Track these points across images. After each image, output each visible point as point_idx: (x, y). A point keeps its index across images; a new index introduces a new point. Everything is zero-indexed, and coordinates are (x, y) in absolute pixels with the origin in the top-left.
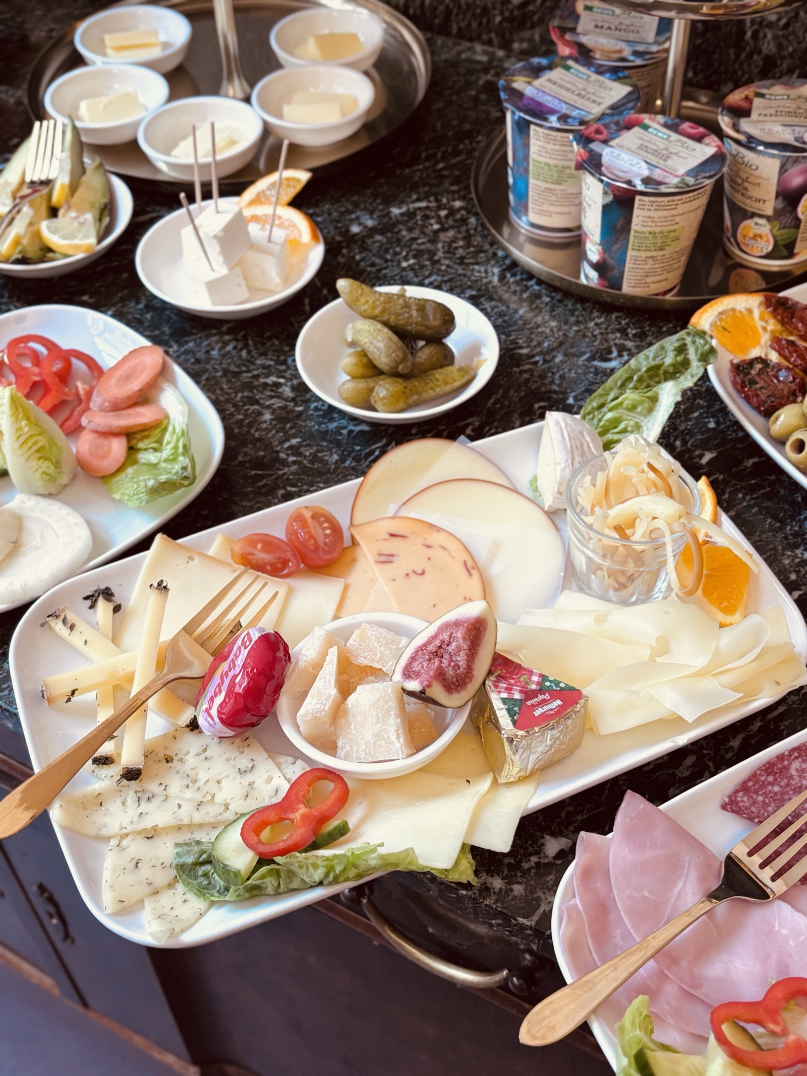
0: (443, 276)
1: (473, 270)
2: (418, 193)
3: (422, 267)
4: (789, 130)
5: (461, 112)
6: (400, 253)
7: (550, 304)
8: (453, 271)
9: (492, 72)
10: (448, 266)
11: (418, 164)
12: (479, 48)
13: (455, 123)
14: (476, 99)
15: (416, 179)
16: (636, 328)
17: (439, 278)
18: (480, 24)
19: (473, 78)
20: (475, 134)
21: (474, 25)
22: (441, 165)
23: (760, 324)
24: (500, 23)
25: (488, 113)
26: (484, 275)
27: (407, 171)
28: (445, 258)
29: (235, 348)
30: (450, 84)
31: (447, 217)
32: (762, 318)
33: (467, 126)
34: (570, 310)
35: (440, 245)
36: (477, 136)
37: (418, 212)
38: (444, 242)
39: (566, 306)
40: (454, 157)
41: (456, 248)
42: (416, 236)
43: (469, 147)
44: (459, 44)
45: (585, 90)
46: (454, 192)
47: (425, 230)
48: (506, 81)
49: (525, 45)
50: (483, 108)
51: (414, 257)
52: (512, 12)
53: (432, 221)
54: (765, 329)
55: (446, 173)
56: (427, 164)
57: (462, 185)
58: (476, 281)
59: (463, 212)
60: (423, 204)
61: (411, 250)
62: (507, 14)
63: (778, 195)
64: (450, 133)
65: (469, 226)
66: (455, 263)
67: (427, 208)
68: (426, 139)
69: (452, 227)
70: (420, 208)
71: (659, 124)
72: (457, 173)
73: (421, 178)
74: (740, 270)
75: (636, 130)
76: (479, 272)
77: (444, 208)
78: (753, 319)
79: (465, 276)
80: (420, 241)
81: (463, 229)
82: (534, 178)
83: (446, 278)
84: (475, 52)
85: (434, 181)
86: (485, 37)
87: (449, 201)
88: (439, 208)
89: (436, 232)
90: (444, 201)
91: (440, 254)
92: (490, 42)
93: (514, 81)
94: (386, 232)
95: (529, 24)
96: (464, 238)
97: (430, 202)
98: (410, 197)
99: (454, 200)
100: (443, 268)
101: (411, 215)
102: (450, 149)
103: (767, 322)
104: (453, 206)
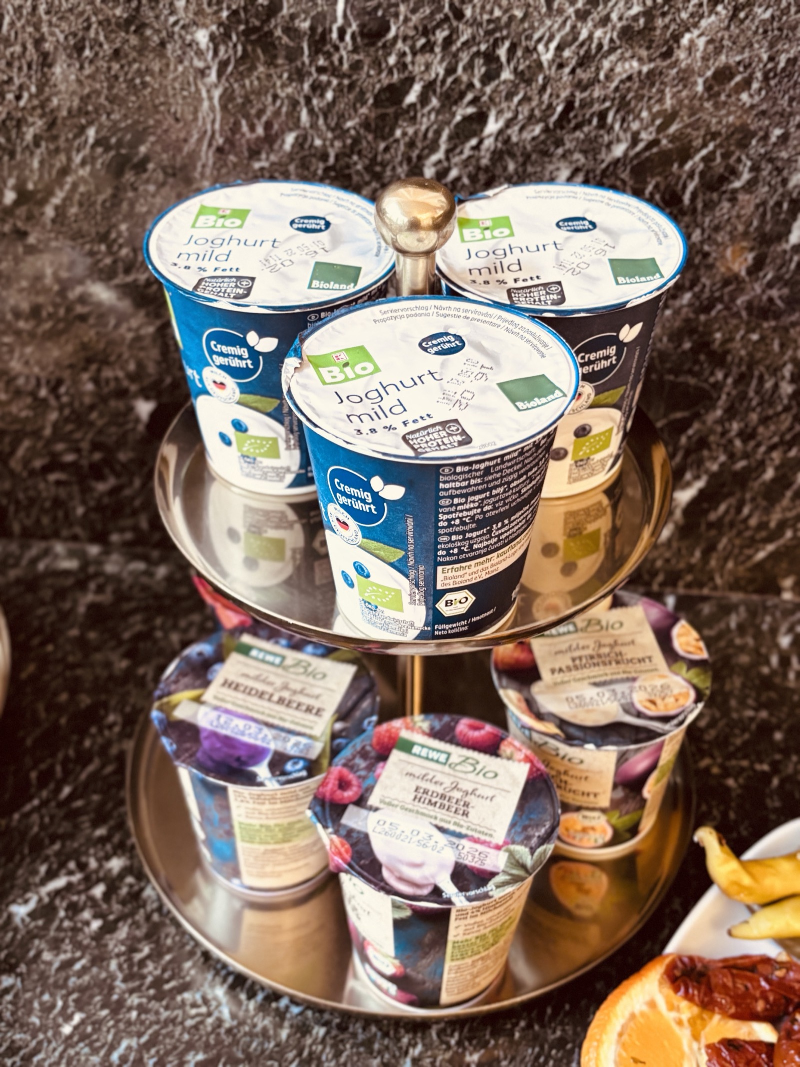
0: (140, 1035)
1: (183, 1003)
2: (46, 859)
3: (98, 1025)
4: (606, 692)
5: (68, 674)
6: (54, 1006)
7: (329, 1042)
8: (152, 1017)
9: (93, 586)
10: (142, 1009)
11: (30, 799)
12: (60, 548)
13: (64, 697)
14: (82, 642)
15: (36, 829)
16: (476, 1050)
17: (134, 1043)
18: (55, 520)
19: (67, 605)
20: (102, 712)
21: (46, 520)
22: (67, 791)
23: (671, 1016)
24: (86, 515)
25: (108, 665)
26: (204, 1010)
27: (16, 816)
28: (132, 992)
30: (36, 623)
31: (107, 896)
32: (672, 1007)
33: (85, 700)
34: (362, 1044)
35: (114, 965)
36: (107, 715)
37: (58, 902)
38: (118, 956)
39: (354, 1035)
40: (85, 765)
41: (142, 963)
42: (69, 956)
43: (100, 740)
44: (29, 547)
45: (286, 687)
46: (103, 840)
47: (80, 937)
48: (161, 709)
49: (129, 536)
50: (98, 657)
51: (80, 1006)
52: (99, 500)
53: (87, 915)
54: (680, 1023)
55: (79, 803)
56: (45, 794)
57: (112, 823)
58: (196, 1027)
59: (130, 880)
60: (60, 883)
61: (70, 994)
62: (92, 503)
63: (615, 786)
64: (63, 721)
65: (149, 908)
66: (150, 999)
67: (69, 887)
68: (29, 742)
69: (122, 918)
70: (58, 893)
71: (424, 733)
72: (96, 798)
73: (43, 827)
74: (563, 864)
75: (396, 755)
76: (194, 1005)
77: (99, 881)
78: (660, 1014)
79: (173, 1021)
80: (78, 966)
81: (140, 916)
82: (243, 841)
83: (144, 1039)
84: (57, 557)
85: (65, 827)
86: (65, 533)
87: (100, 861)
88: (89, 882)
89: (98, 937)
90: (93, 864)
91: (120, 986)
92: (75, 538)
93: (175, 706)
94: (17, 965)
95: (128, 510)
96: (148, 937)
97: (71, 873)
98: (35, 872)
99: (108, 858)
100: (134, 1015)
101: (46, 911)
102: (72, 753)
103: (678, 1010)
104: (110, 871)
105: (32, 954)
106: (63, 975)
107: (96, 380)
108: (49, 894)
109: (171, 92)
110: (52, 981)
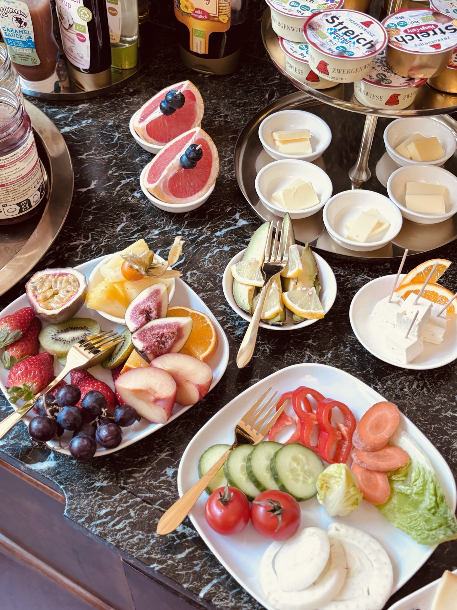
29: (418, 386)
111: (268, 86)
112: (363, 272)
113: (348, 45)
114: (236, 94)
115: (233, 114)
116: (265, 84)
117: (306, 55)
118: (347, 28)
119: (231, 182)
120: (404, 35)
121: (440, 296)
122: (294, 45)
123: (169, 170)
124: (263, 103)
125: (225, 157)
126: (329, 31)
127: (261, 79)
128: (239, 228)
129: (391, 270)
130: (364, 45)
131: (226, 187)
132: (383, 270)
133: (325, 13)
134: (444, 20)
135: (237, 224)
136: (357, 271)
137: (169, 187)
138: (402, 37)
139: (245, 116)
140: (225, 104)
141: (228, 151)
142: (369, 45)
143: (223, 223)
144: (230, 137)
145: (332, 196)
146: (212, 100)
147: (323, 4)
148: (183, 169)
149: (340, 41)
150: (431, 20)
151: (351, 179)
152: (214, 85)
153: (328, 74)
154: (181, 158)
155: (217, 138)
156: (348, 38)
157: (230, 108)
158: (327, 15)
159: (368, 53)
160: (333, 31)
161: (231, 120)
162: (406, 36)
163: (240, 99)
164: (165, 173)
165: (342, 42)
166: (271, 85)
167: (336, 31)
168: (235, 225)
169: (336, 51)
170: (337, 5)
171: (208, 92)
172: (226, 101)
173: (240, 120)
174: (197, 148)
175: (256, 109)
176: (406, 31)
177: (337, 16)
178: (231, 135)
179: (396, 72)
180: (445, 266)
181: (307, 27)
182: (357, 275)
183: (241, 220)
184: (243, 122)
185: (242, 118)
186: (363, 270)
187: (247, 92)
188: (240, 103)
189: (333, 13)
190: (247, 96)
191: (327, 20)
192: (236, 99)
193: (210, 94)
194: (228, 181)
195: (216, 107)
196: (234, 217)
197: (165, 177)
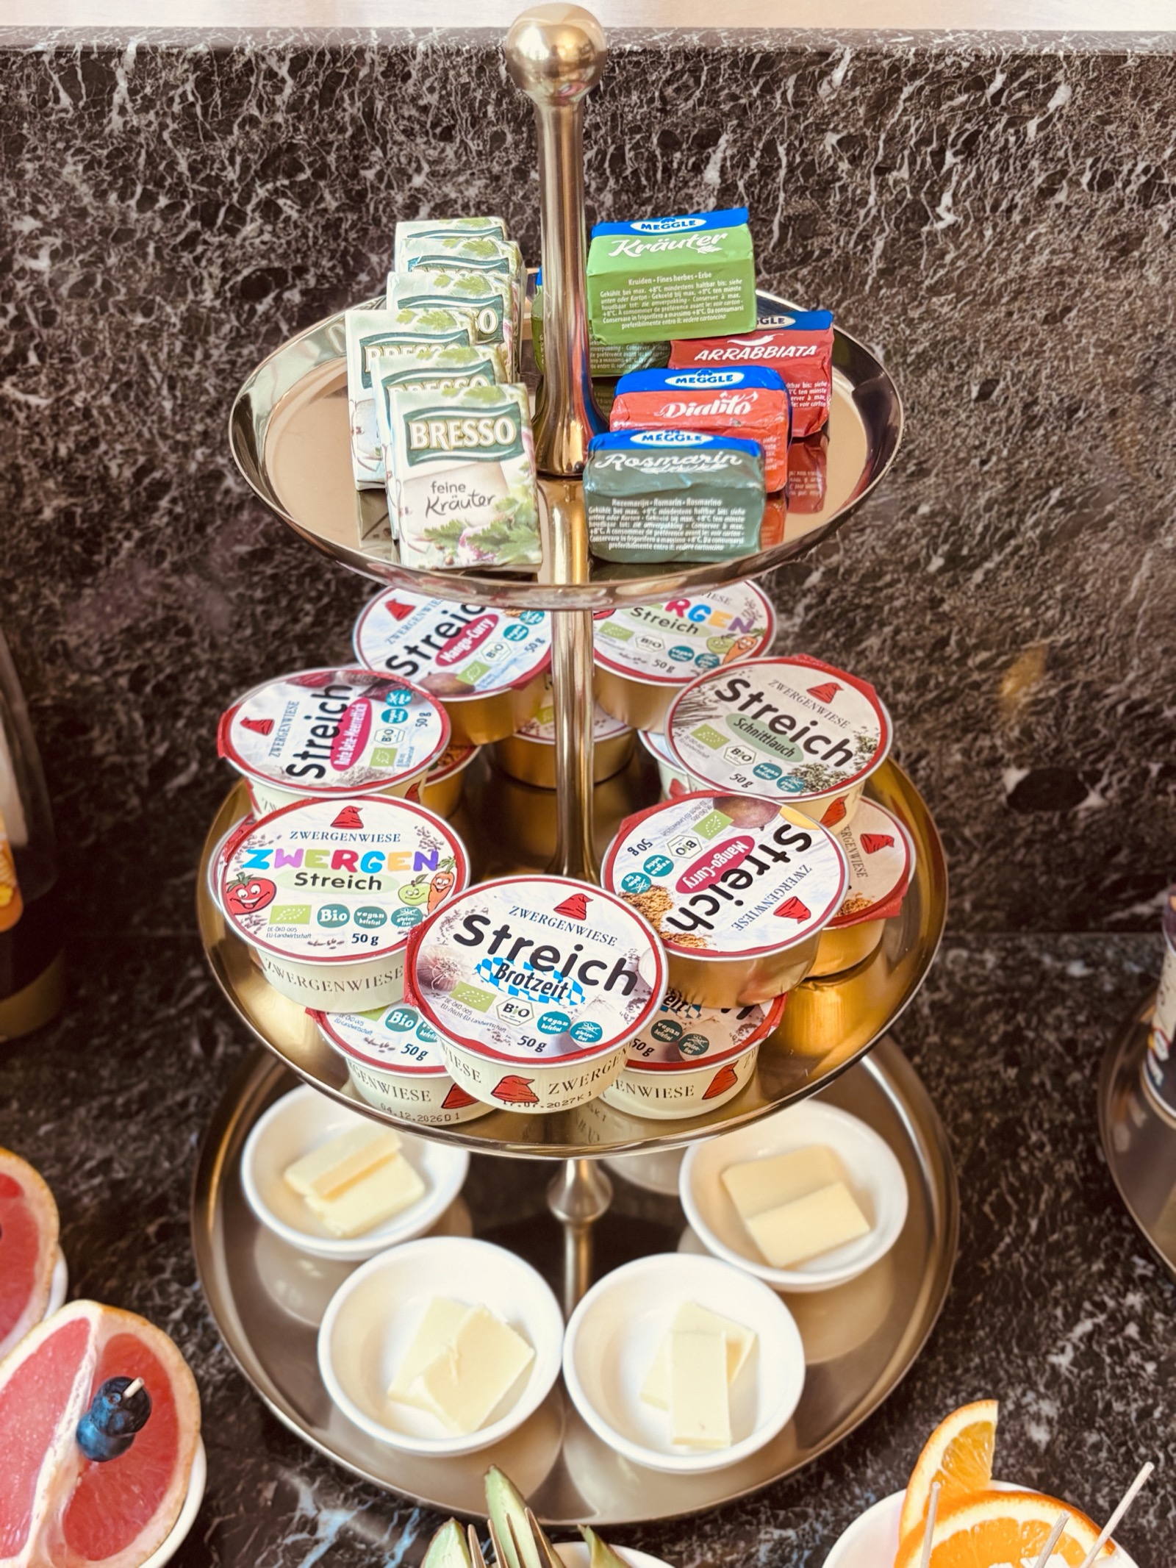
2: (1056, 1303)
5: (956, 1088)
11: (999, 1237)
14: (949, 1050)
15: (1025, 1270)
20: (1020, 1131)
22: (1033, 1223)
25: (994, 1075)
31: (1144, 1336)
33: (993, 1119)
36: (1027, 1134)
37: (1095, 1347)
40: (1037, 1193)
42: (1141, 1403)
43: (1037, 1163)
46: (1105, 1275)
47: (1142, 1383)
50: (978, 1066)
53: (1134, 1358)
55: (1055, 1237)
56: (1011, 1229)
64: (983, 1145)
67: (1098, 1330)
70: (1089, 1337)
72: (1070, 1229)
73: (1031, 1266)
80: (1157, 1414)
87: (1115, 1298)
88: (1117, 1322)
89: (1161, 1380)
90: (1109, 1302)
97: (1091, 1314)
98: (1053, 1318)
99: (1121, 1294)
101: (1088, 1359)
102: (1014, 1180)
104: (1132, 1307)
105: (1100, 1406)
106: (1146, 1424)
107: (966, 752)
108: (1081, 1339)
109: (1161, 449)
110: (1138, 1432)
111: (182, 1013)
112: (759, 1523)
113: (565, 1001)
114: (102, 1079)
115: (122, 1148)
116: (172, 1011)
117: (423, 1046)
118: (530, 943)
119: (230, 1389)
120: (684, 900)
121: (1025, 1524)
122: (368, 1023)
123: (53, 1490)
124: (195, 1073)
125: (170, 1310)
126: (485, 973)
127: (151, 999)
128: (334, 1548)
129: (827, 1475)
130: (609, 986)
131: (224, 1415)
132: (807, 1486)
133: (441, 918)
134: (755, 814)
135: (320, 1534)
136: (743, 1524)
137: (69, 1542)
138: (683, 911)
139: (162, 1142)
140: (82, 1124)
141: (168, 1282)
142: (622, 981)
143: (274, 1553)
144: (151, 1229)
145: (566, 1321)
146: (38, 1126)
147: (413, 883)
148: (96, 1464)
149: (536, 995)
150: (723, 828)
151: (561, 1214)
152: (20, 1074)
153: (536, 1101)
154: (79, 1435)
155: (114, 1254)
156: (548, 977)
157: (104, 1130)
158: (448, 920)
159: (637, 1011)
160: (495, 968)
161: (126, 1170)
162: (693, 902)
163: (122, 1089)
164: (40, 1506)
165: (544, 1000)
166: (192, 1009)
167: (504, 968)
168: (317, 1542)
169: (548, 1039)
170: (454, 870)
171: (15, 1105)
172: (82, 1111)
173: (154, 1162)
174: (130, 1392)
175: (184, 1104)
176: (682, 887)
177: (478, 912)
178: (150, 1222)
179: (697, 1002)
180: (986, 1425)
181: (421, 988)
182: (751, 1539)
183: (325, 1516)
184: (166, 1165)
185: (157, 1151)
186: (755, 1513)
187: (131, 1056)
188: (127, 1104)
189: (464, 908)
190: (139, 1071)
191: (458, 938)
192: (109, 1092)
193: (23, 1110)
194: (217, 1389)
195: (60, 1149)
196: (297, 1515)
197: (49, 1518)
